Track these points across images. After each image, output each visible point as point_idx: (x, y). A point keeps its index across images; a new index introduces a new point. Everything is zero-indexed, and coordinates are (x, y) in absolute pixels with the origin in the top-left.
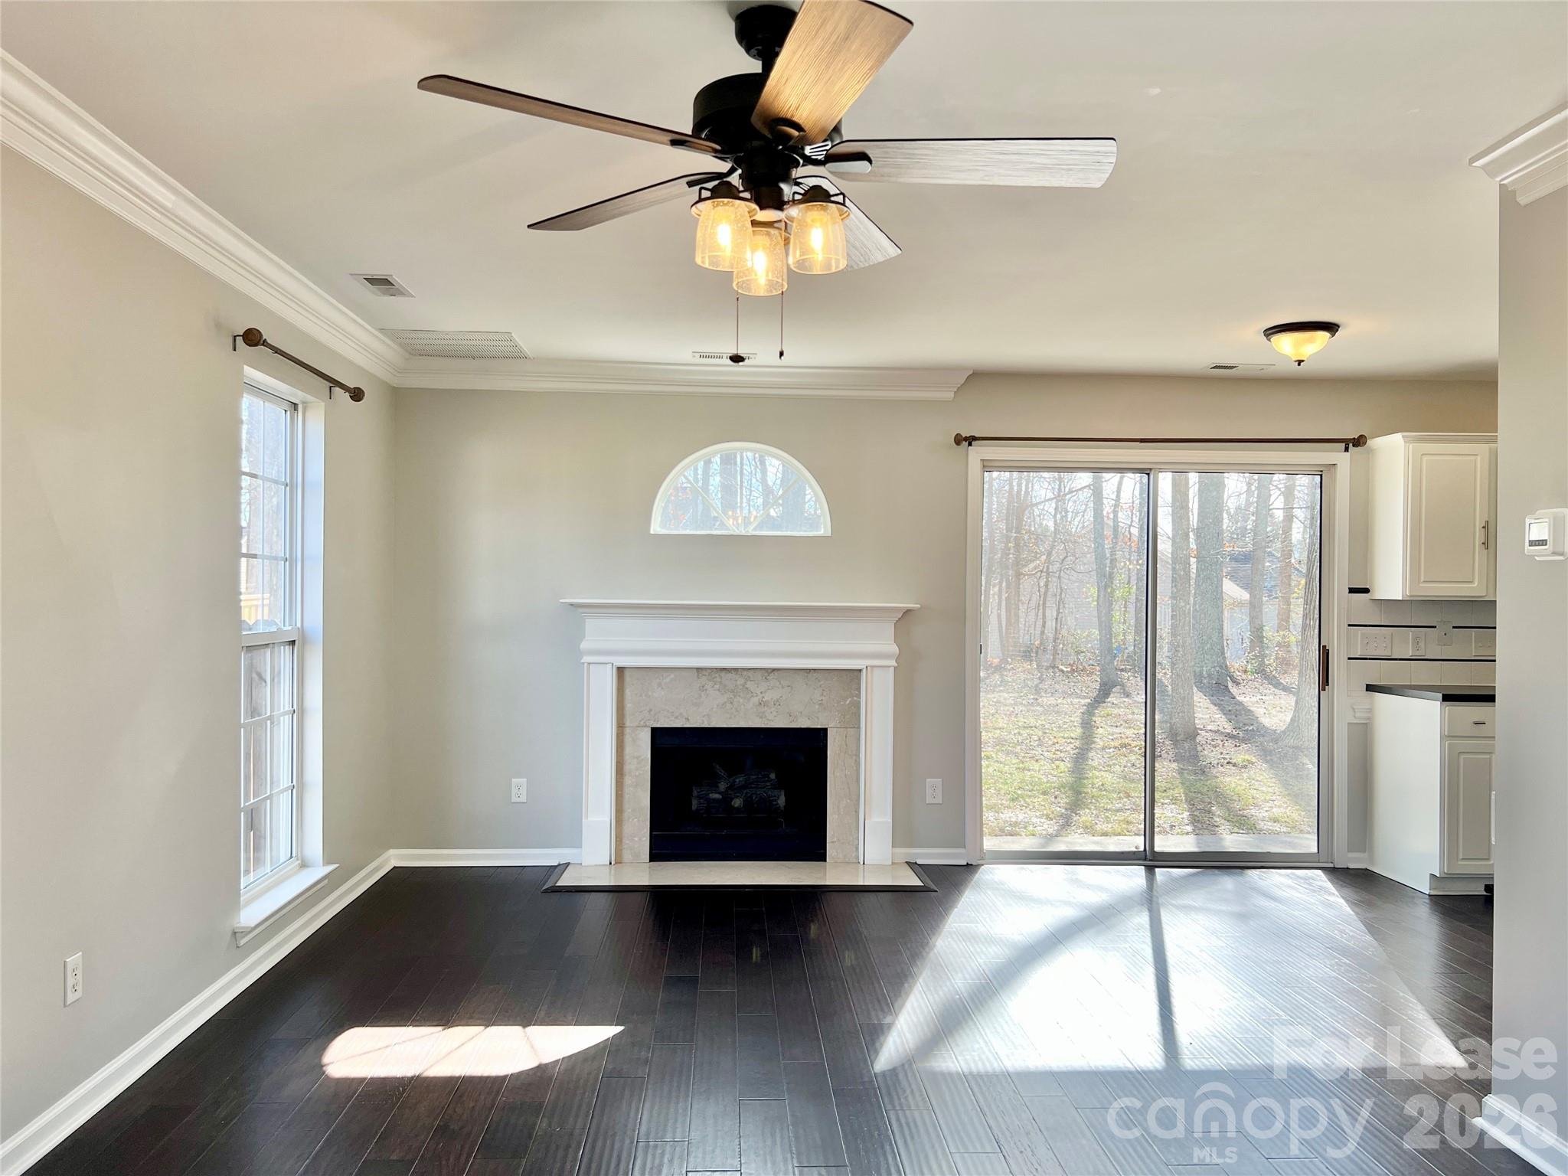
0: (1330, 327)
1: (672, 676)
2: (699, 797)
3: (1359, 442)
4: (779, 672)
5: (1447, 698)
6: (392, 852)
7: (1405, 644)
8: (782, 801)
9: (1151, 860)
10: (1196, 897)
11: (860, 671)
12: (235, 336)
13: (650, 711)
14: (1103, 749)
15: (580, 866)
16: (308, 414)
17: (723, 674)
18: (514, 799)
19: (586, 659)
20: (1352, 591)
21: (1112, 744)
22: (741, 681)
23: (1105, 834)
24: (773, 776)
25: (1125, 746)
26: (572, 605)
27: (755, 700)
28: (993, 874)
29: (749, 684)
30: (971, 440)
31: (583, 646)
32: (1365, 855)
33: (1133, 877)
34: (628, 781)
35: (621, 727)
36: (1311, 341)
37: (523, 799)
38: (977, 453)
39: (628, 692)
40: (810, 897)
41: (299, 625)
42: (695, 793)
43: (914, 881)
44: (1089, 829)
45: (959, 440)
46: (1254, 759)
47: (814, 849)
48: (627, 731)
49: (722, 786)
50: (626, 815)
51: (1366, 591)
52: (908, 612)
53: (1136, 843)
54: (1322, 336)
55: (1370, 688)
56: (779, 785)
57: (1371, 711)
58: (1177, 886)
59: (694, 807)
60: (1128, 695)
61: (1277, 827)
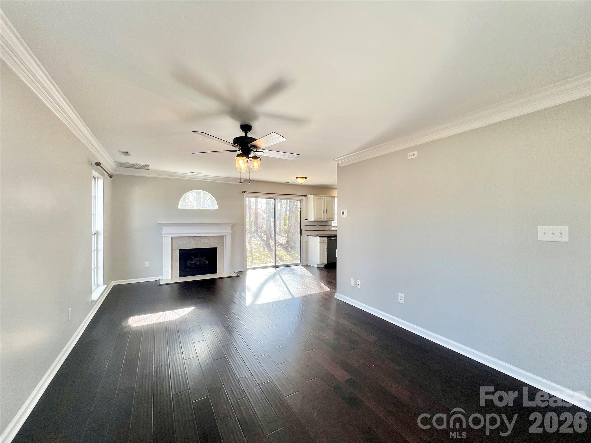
0: (306, 178)
1: (184, 238)
2: (189, 263)
3: (306, 196)
4: (207, 237)
5: (320, 236)
6: (113, 282)
7: (312, 228)
8: (207, 262)
9: (276, 267)
10: (285, 272)
11: (224, 236)
12: (91, 163)
13: (179, 246)
14: (254, 249)
15: (162, 280)
16: (98, 180)
17: (195, 237)
18: (146, 267)
19: (163, 235)
20: (305, 220)
21: (256, 248)
22: (199, 239)
23: (260, 264)
24: (205, 258)
25: (258, 248)
26: (160, 224)
27: (202, 243)
28: (248, 272)
29: (201, 239)
30: (245, 192)
31: (163, 232)
32: (307, 262)
33: (273, 270)
34: (174, 261)
35: (172, 250)
36: (303, 180)
37: (148, 267)
38: (246, 194)
39: (173, 242)
40: (214, 281)
41: (96, 229)
42: (188, 262)
43: (236, 275)
44: (257, 263)
45: (243, 192)
46: (281, 249)
47: (215, 271)
48: (173, 250)
49: (194, 261)
50: (173, 268)
51: (307, 220)
52: (233, 224)
53: (273, 264)
54: (305, 179)
55: (308, 235)
56: (206, 259)
57: (308, 239)
58: (281, 271)
59: (188, 265)
60: (255, 238)
61: (287, 260)
